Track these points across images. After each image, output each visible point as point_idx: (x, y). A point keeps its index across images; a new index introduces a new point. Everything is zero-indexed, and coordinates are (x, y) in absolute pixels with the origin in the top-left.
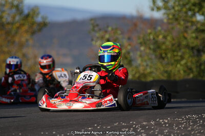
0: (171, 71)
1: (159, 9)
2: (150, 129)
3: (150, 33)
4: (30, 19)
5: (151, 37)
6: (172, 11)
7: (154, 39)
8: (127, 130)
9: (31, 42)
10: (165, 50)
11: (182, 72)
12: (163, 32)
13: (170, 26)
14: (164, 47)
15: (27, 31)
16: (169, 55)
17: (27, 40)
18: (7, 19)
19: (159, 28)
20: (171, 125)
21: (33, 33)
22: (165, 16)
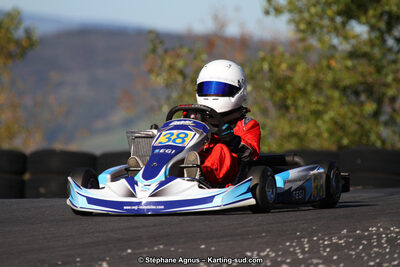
1: (278, 11)
3: (263, 59)
5: (266, 66)
6: (306, 15)
7: (271, 70)
11: (326, 135)
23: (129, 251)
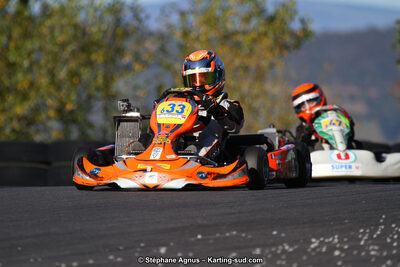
4: (277, 23)
9: (279, 69)
17: (272, 66)
23: (199, 237)
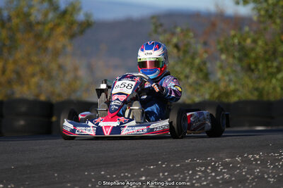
0: (263, 88)
1: (246, 2)
2: (235, 168)
3: (234, 36)
4: (68, 17)
5: (236, 41)
6: (265, 5)
7: (239, 43)
8: (203, 169)
9: (69, 49)
10: (256, 59)
11: (279, 89)
12: (252, 34)
13: (262, 26)
14: (253, 55)
15: (63, 34)
16: (261, 66)
18: (36, 16)
19: (247, 29)
20: (264, 163)
21: (72, 36)
22: (255, 12)
